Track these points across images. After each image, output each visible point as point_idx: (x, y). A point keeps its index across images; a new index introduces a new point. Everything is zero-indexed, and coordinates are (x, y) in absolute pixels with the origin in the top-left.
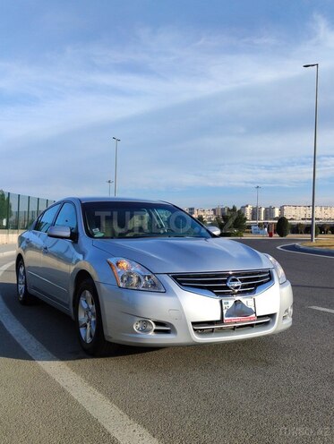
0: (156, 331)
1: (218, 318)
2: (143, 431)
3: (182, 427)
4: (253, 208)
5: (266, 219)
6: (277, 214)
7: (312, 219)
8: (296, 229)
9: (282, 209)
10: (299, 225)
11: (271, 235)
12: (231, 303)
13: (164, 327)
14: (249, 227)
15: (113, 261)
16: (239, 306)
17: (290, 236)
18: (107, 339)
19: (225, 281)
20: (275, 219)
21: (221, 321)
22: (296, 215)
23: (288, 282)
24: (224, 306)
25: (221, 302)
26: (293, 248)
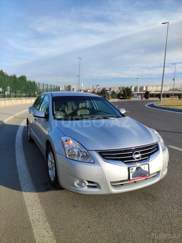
0: (88, 186)
1: (127, 178)
4: (135, 87)
5: (140, 91)
6: (144, 90)
7: (161, 91)
8: (152, 96)
9: (147, 87)
10: (154, 94)
11: (142, 99)
12: (135, 169)
13: (93, 184)
14: (133, 95)
15: (64, 139)
16: (139, 171)
17: (150, 99)
19: (131, 154)
21: (128, 180)
22: (152, 90)
23: (166, 148)
24: (130, 171)
25: (129, 168)
26: (152, 106)
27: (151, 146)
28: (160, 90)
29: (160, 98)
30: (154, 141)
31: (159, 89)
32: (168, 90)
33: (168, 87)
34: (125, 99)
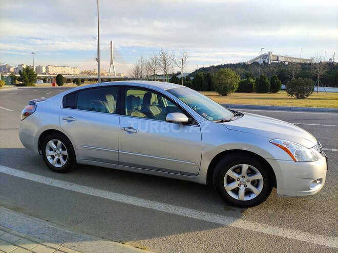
6: (44, 71)
11: (54, 85)
18: (279, 196)
20: (44, 74)
28: (67, 72)
31: (66, 70)
33: (79, 69)
34: (26, 86)
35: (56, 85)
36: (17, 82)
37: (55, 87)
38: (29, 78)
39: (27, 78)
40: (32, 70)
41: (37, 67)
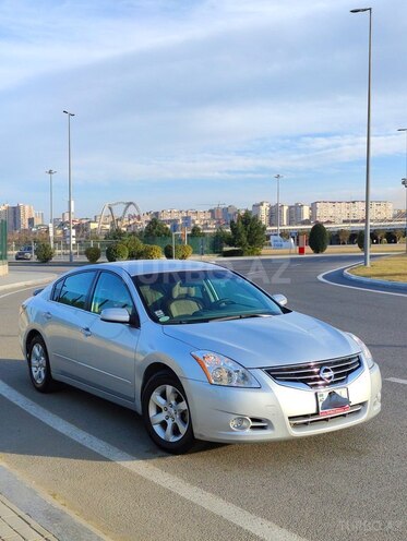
0: (253, 427)
1: (314, 411)
2: (270, 523)
3: (302, 518)
4: (271, 208)
5: (290, 224)
6: (306, 216)
7: (365, 221)
8: (337, 238)
9: (313, 207)
10: (341, 232)
11: (302, 251)
12: (326, 395)
13: (259, 423)
15: (198, 354)
16: (334, 397)
17: (331, 251)
18: (196, 437)
19: (318, 373)
20: (304, 223)
21: (317, 414)
22: (335, 217)
23: (376, 365)
24: (319, 398)
25: (316, 394)
26: (340, 277)
27: (350, 360)
28: (361, 215)
29: (362, 245)
30: (354, 352)
31: (358, 211)
32: (390, 215)
33: (390, 206)
34: (241, 255)
35: (308, 249)
36: (227, 249)
37: (305, 256)
38: (248, 237)
39: (244, 238)
40: (256, 218)
41: (290, 207)
